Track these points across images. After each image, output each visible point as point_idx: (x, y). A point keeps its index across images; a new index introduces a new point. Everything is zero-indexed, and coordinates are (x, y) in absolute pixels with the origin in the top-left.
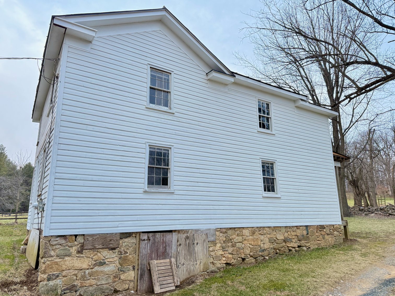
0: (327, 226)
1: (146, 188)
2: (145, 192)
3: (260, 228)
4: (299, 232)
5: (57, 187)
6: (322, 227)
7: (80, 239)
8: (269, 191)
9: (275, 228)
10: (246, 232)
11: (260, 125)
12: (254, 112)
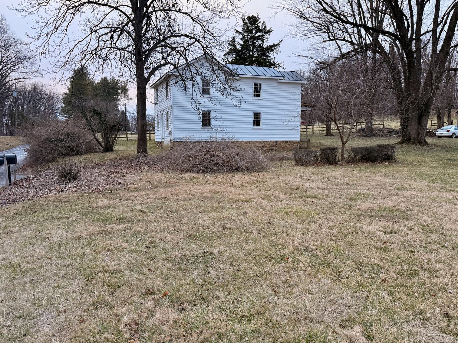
0: (290, 141)
1: (202, 127)
2: (201, 128)
3: (250, 141)
4: (271, 143)
5: (175, 127)
6: (287, 142)
7: (183, 143)
8: (257, 126)
9: (258, 142)
10: (243, 143)
11: (254, 95)
12: (251, 90)
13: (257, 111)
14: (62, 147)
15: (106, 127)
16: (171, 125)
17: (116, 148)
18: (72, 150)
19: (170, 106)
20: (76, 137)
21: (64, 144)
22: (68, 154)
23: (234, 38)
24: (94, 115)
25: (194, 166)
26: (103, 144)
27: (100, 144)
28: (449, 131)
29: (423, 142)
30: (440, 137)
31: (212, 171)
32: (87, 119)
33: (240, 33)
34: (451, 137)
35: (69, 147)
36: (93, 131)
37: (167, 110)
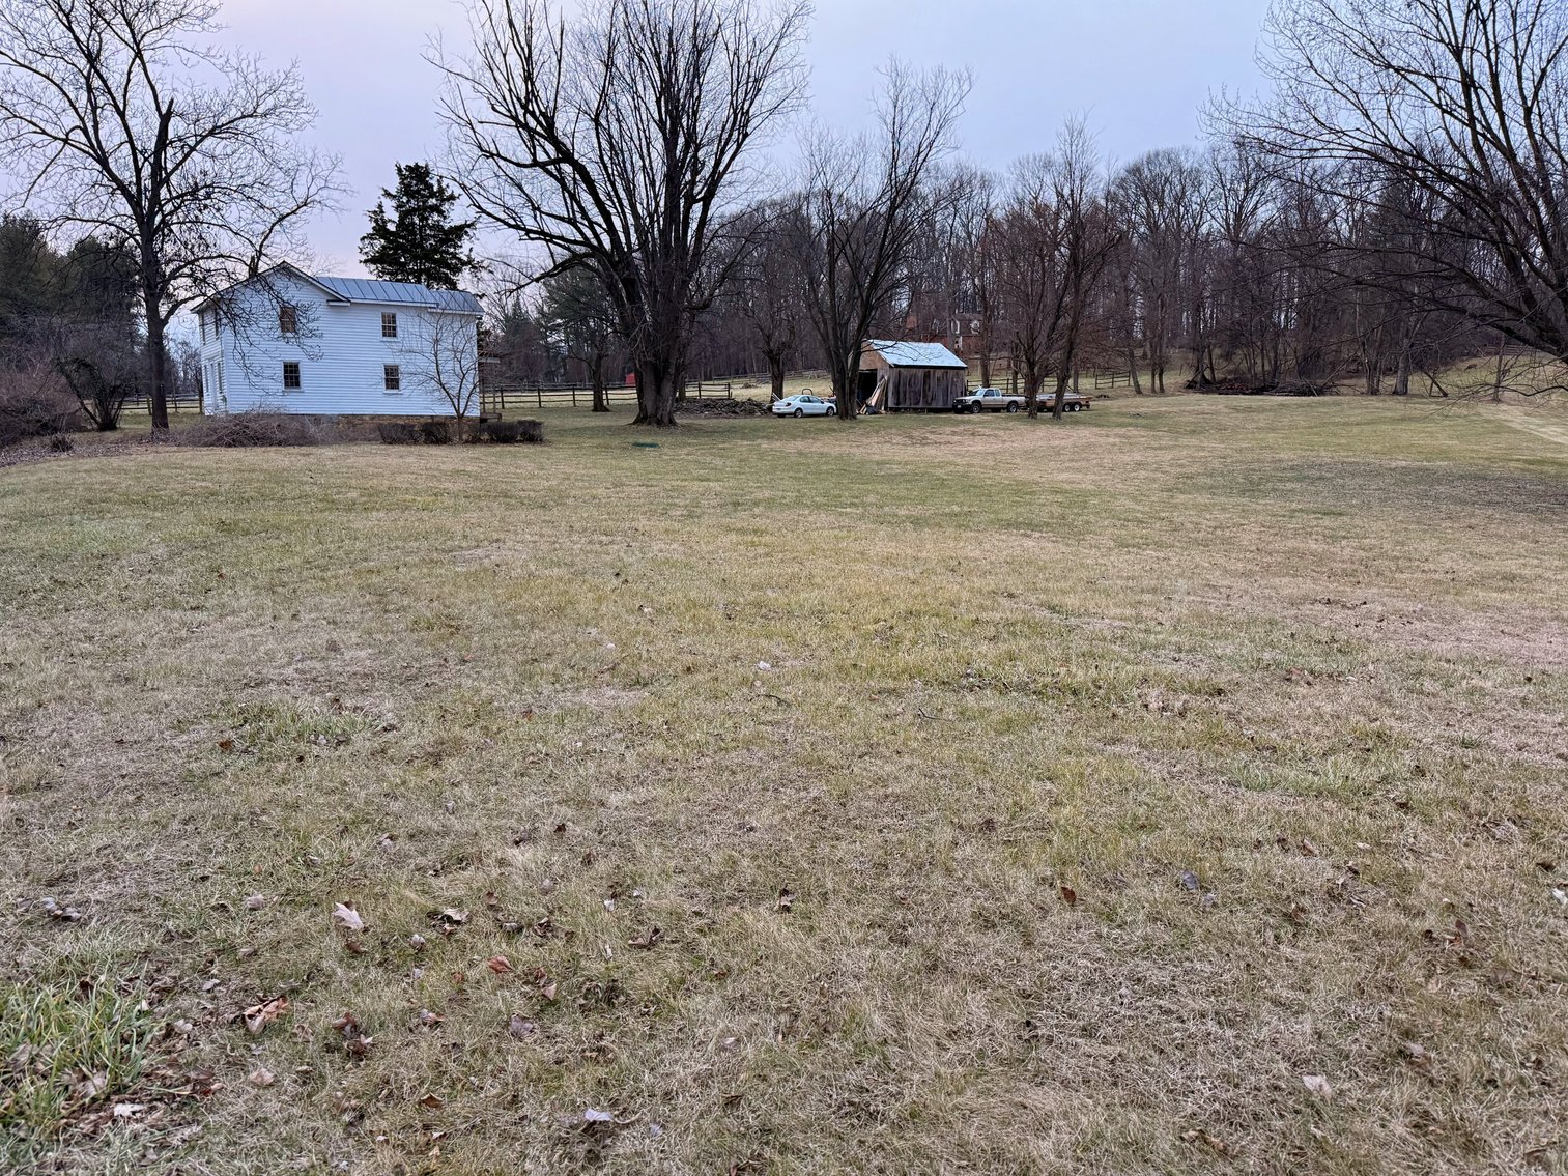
1: (284, 389)
6: (453, 418)
8: (392, 388)
11: (384, 335)
12: (378, 324)
13: (390, 361)
14: (28, 422)
15: (103, 389)
16: (225, 387)
17: (121, 424)
18: (45, 426)
19: (222, 352)
20: (48, 406)
21: (32, 416)
22: (38, 433)
23: (380, 207)
24: (78, 368)
25: (218, 440)
26: (99, 419)
27: (93, 417)
28: (789, 404)
29: (666, 420)
30: (782, 416)
31: (243, 445)
32: (68, 377)
33: (394, 197)
34: (794, 415)
35: (39, 421)
36: (79, 396)
37: (218, 359)
